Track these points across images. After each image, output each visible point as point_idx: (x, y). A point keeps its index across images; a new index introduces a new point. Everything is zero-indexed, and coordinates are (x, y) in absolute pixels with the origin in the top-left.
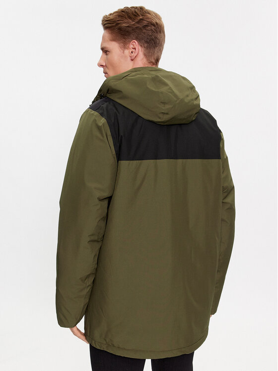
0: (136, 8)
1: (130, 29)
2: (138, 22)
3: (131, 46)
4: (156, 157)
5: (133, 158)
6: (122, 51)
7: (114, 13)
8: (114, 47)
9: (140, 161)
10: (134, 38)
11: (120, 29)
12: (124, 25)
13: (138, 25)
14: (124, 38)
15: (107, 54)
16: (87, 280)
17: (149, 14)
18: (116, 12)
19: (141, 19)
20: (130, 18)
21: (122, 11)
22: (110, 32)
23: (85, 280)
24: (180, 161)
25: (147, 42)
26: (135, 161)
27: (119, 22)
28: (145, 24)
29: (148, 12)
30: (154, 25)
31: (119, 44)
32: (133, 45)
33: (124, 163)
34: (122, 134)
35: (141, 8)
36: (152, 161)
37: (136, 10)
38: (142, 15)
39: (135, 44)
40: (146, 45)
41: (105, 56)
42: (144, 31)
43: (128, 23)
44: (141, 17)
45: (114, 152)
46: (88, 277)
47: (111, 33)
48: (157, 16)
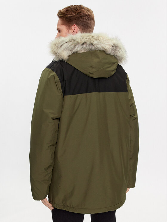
0: (77, 5)
1: (73, 18)
2: (78, 14)
3: (73, 28)
4: (87, 92)
5: (73, 94)
6: (68, 31)
7: (64, 9)
8: (64, 28)
9: (77, 95)
10: (74, 23)
11: (67, 18)
12: (69, 15)
13: (77, 16)
14: (69, 23)
15: (60, 33)
16: (48, 169)
17: (84, 9)
18: (65, 8)
19: (79, 12)
20: (73, 11)
21: (69, 7)
22: (61, 19)
23: (47, 169)
24: (101, 93)
25: (82, 26)
26: (74, 95)
27: (66, 14)
28: (81, 15)
29: (84, 8)
30: (87, 16)
31: (66, 26)
32: (74, 27)
33: (67, 97)
34: (66, 79)
35: (80, 6)
36: (84, 94)
37: (77, 7)
38: (80, 10)
39: (75, 26)
40: (82, 27)
41: (59, 34)
42: (81, 19)
43: (71, 14)
44: (79, 11)
45: (61, 91)
46: (49, 167)
47: (62, 21)
48: (89, 10)
